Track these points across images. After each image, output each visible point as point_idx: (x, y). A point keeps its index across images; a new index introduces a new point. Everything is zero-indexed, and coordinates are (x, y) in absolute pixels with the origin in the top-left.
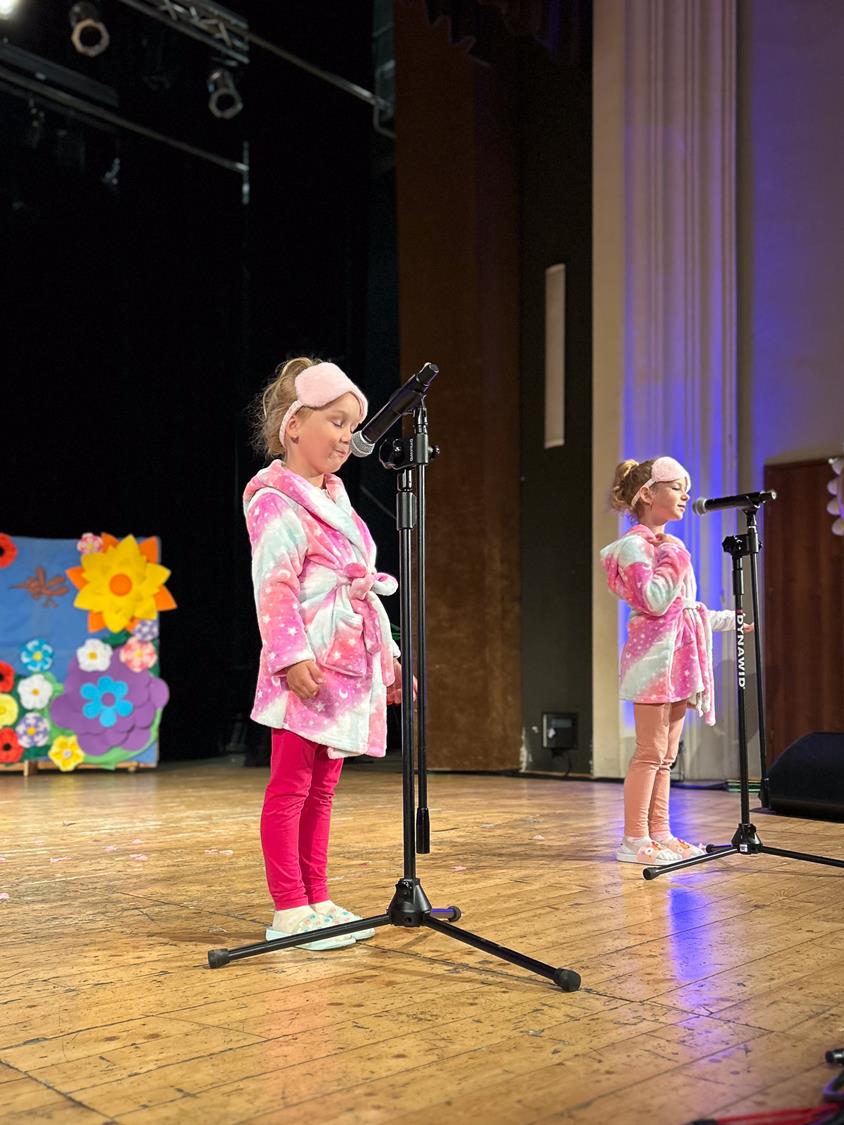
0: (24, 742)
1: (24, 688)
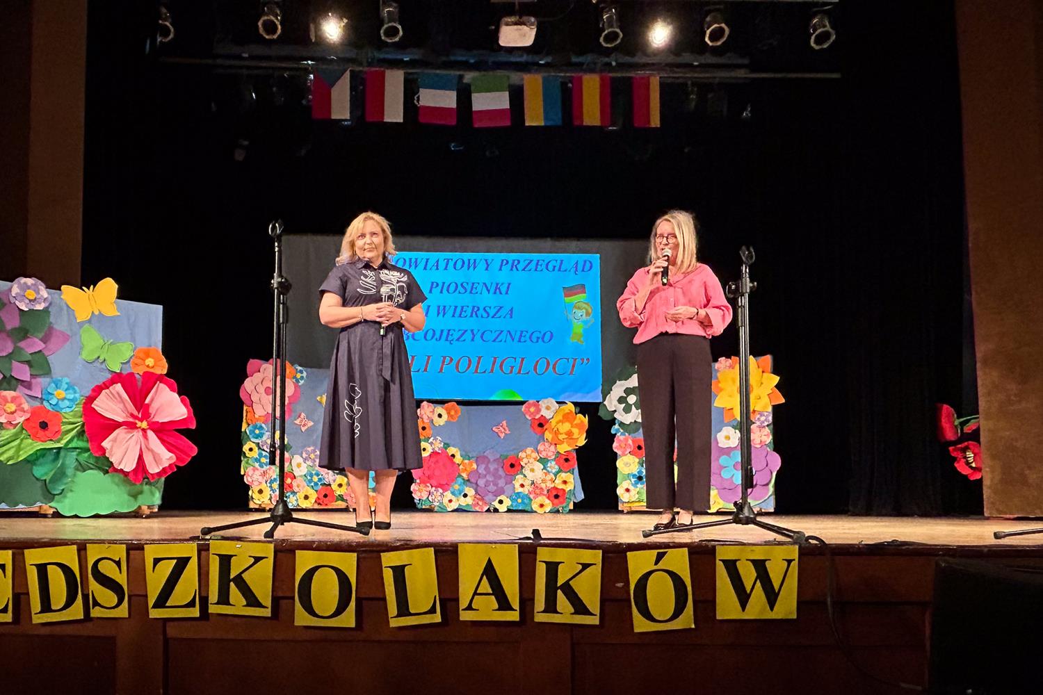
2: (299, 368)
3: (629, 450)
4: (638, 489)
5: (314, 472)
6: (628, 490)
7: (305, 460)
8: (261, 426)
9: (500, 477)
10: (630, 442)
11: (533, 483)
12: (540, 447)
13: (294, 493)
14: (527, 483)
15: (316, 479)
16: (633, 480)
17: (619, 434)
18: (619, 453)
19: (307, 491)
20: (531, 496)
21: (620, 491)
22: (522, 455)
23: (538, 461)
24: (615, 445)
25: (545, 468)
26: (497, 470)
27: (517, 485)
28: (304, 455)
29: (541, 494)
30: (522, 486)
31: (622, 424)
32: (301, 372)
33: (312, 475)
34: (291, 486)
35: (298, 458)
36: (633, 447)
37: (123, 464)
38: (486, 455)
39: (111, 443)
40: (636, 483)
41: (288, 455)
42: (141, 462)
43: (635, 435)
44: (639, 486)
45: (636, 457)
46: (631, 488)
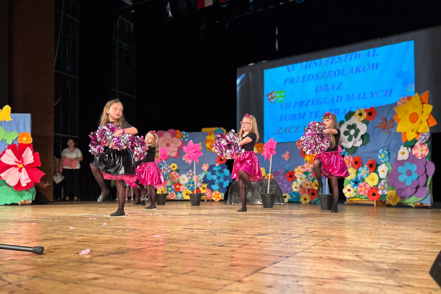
0: (380, 192)
1: (380, 169)
2: (184, 133)
3: (351, 165)
4: (355, 190)
5: (191, 182)
6: (349, 190)
7: (188, 176)
9: (285, 183)
10: (352, 159)
11: (301, 186)
12: (305, 165)
13: (181, 192)
14: (298, 186)
15: (191, 185)
16: (352, 184)
17: (346, 155)
19: (187, 191)
20: (301, 194)
21: (345, 191)
22: (296, 170)
23: (304, 173)
25: (307, 177)
26: (284, 179)
27: (294, 188)
28: (187, 174)
29: (304, 192)
30: (296, 188)
31: (346, 149)
32: (186, 135)
33: (190, 183)
34: (179, 189)
35: (184, 176)
36: (353, 163)
37: (11, 183)
38: (279, 170)
39: (5, 174)
40: (354, 186)
41: (178, 174)
42: (19, 182)
43: (355, 155)
44: (355, 187)
45: (355, 169)
46: (351, 189)
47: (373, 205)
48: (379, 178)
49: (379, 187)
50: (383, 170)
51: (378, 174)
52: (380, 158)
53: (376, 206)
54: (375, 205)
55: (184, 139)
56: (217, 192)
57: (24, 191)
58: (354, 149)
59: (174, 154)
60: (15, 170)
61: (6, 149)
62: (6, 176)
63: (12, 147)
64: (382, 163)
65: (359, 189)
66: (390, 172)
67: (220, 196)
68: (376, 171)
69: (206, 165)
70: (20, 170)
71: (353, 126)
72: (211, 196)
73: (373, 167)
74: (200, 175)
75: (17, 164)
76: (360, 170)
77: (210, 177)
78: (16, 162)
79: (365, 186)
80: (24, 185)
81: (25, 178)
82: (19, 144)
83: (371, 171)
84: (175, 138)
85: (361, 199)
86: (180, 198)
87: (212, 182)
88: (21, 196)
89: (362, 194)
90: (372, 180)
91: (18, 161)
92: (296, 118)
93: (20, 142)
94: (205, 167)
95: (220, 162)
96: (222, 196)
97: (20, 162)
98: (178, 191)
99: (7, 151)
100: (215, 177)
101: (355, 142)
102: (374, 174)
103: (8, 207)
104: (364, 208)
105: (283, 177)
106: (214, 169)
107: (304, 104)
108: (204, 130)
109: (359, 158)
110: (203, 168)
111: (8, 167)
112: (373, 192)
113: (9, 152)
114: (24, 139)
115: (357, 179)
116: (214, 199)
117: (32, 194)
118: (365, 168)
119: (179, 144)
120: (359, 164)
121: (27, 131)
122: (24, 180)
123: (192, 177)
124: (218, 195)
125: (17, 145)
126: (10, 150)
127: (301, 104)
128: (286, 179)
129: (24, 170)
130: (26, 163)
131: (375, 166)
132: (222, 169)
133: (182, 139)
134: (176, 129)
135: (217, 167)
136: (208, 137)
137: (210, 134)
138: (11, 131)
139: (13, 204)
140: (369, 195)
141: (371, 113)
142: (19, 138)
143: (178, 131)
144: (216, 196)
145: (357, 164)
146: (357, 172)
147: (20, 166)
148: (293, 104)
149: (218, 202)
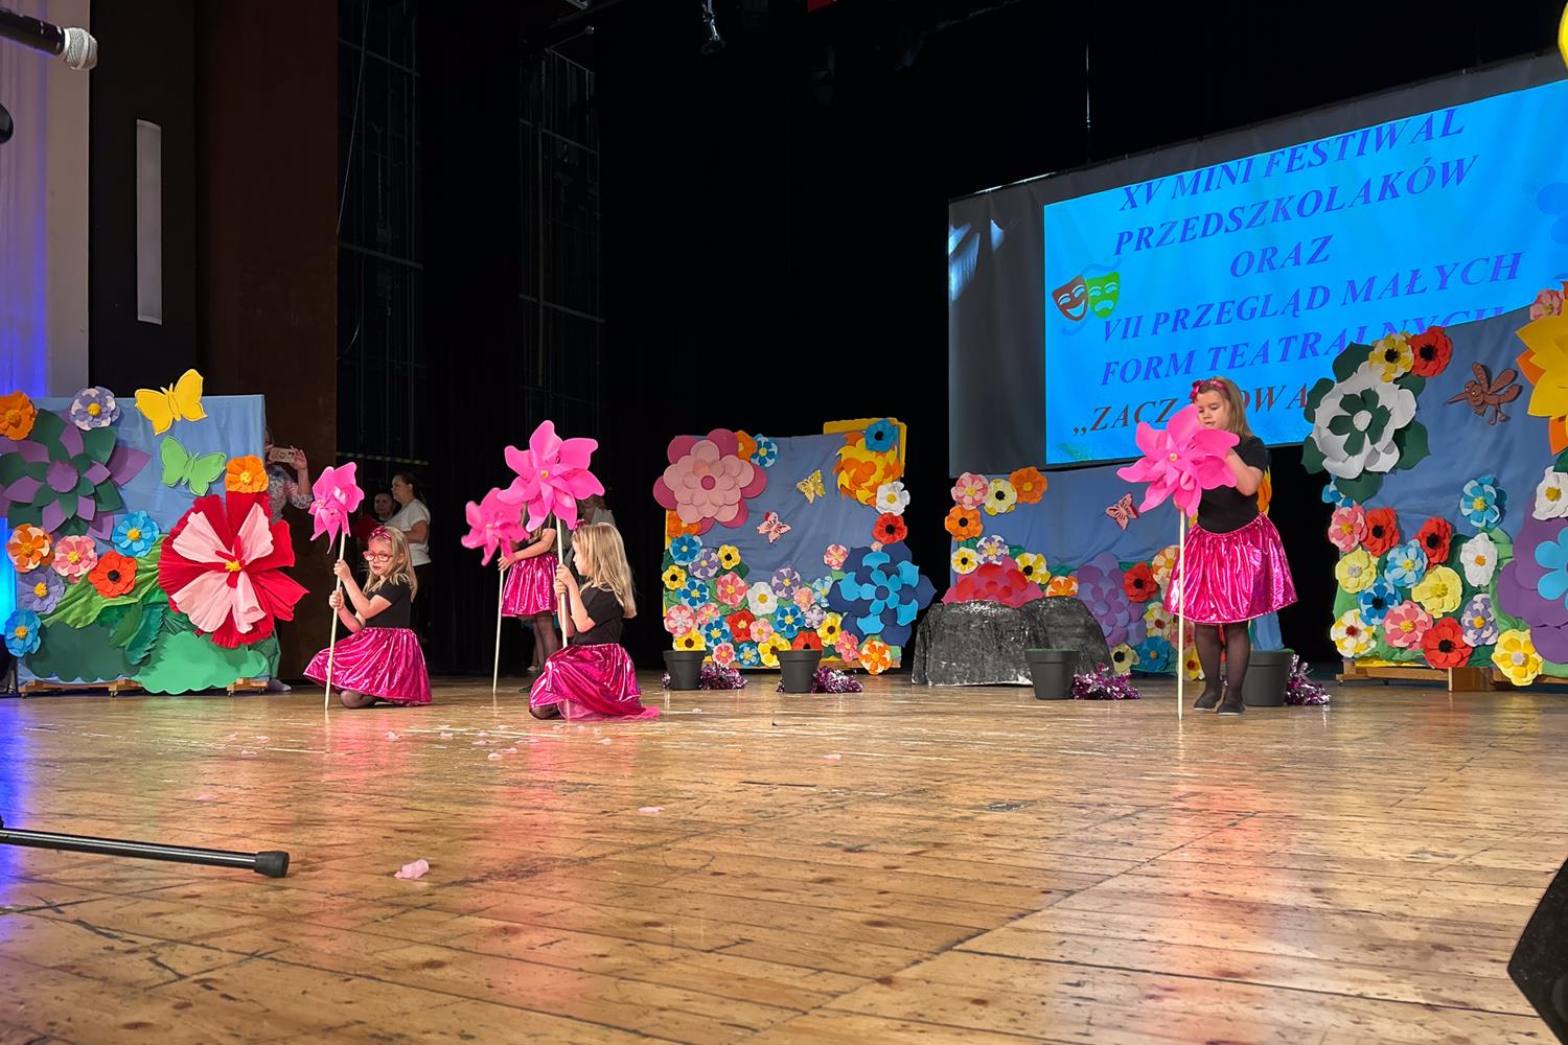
0: (1469, 639)
1: (1468, 553)
2: (763, 439)
3: (1359, 539)
4: (1374, 629)
5: (788, 609)
6: (1352, 631)
7: (775, 589)
8: (692, 541)
9: (1121, 609)
10: (1361, 520)
13: (753, 644)
15: (789, 620)
16: (1365, 607)
17: (1339, 504)
18: (1340, 545)
19: (774, 641)
21: (1337, 633)
22: (1158, 560)
24: (1331, 530)
26: (1114, 593)
27: (1150, 623)
28: (775, 580)
30: (1159, 624)
31: (1340, 481)
32: (767, 445)
33: (784, 614)
34: (747, 632)
35: (762, 588)
36: (1365, 530)
37: (203, 622)
38: (1093, 563)
39: (187, 595)
40: (1370, 615)
41: (742, 583)
42: (230, 616)
43: (1372, 503)
44: (1376, 621)
45: (1374, 552)
46: (1361, 625)
47: (1443, 685)
48: (1465, 584)
49: (1466, 618)
50: (1480, 556)
51: (1460, 570)
52: (1466, 512)
53: (1454, 690)
54: (1450, 688)
55: (763, 461)
56: (878, 644)
57: (244, 647)
58: (1370, 481)
59: (728, 514)
60: (217, 579)
61: (188, 514)
62: (191, 600)
63: (207, 505)
64: (1476, 531)
65: (1389, 626)
66: (1506, 562)
67: (887, 655)
68: (1452, 560)
69: (837, 549)
70: (232, 582)
71: (1367, 400)
72: (858, 656)
73: (1443, 545)
74: (816, 584)
75: (221, 560)
76: (1394, 559)
77: (851, 591)
78: (219, 553)
79: (1411, 614)
80: (244, 628)
81: (246, 606)
82: (228, 493)
83: (1435, 560)
84: (731, 459)
85: (1397, 661)
86: (751, 664)
87: (861, 608)
88: (236, 664)
89: (1399, 643)
90: (1437, 593)
91: (225, 551)
92: (1161, 370)
93: (232, 489)
94: (835, 557)
95: (886, 537)
96: (893, 655)
97: (233, 554)
98: (742, 639)
99: (192, 517)
100: (867, 592)
101: (1375, 454)
102: (1445, 573)
103: (197, 702)
104: (1409, 697)
105: (1114, 587)
106: (867, 561)
107: (1190, 322)
108: (830, 427)
109: (1387, 512)
110: (826, 560)
111: (196, 569)
112: (1443, 636)
113: (198, 521)
114: (245, 477)
115: (1380, 588)
116: (867, 666)
117: (268, 658)
118: (1412, 552)
119: (747, 477)
120: (1388, 535)
121: (252, 450)
122: (246, 613)
123: (789, 590)
124: (882, 651)
125: (223, 496)
126: (201, 513)
127: (1180, 320)
128: (1121, 591)
129: (243, 578)
130: (249, 556)
131: (1447, 542)
132: (894, 562)
133: (756, 461)
134: (734, 430)
135: (877, 556)
136: (846, 452)
137: (850, 439)
138: (205, 452)
139: (211, 692)
140: (1427, 650)
141: (1430, 348)
142: (227, 474)
143: (741, 433)
144: (875, 656)
145: (1381, 536)
146: (1383, 567)
147: (233, 566)
148: (1148, 325)
149: (880, 678)
